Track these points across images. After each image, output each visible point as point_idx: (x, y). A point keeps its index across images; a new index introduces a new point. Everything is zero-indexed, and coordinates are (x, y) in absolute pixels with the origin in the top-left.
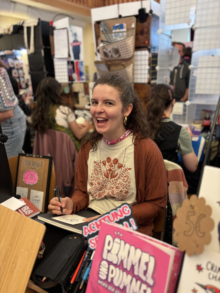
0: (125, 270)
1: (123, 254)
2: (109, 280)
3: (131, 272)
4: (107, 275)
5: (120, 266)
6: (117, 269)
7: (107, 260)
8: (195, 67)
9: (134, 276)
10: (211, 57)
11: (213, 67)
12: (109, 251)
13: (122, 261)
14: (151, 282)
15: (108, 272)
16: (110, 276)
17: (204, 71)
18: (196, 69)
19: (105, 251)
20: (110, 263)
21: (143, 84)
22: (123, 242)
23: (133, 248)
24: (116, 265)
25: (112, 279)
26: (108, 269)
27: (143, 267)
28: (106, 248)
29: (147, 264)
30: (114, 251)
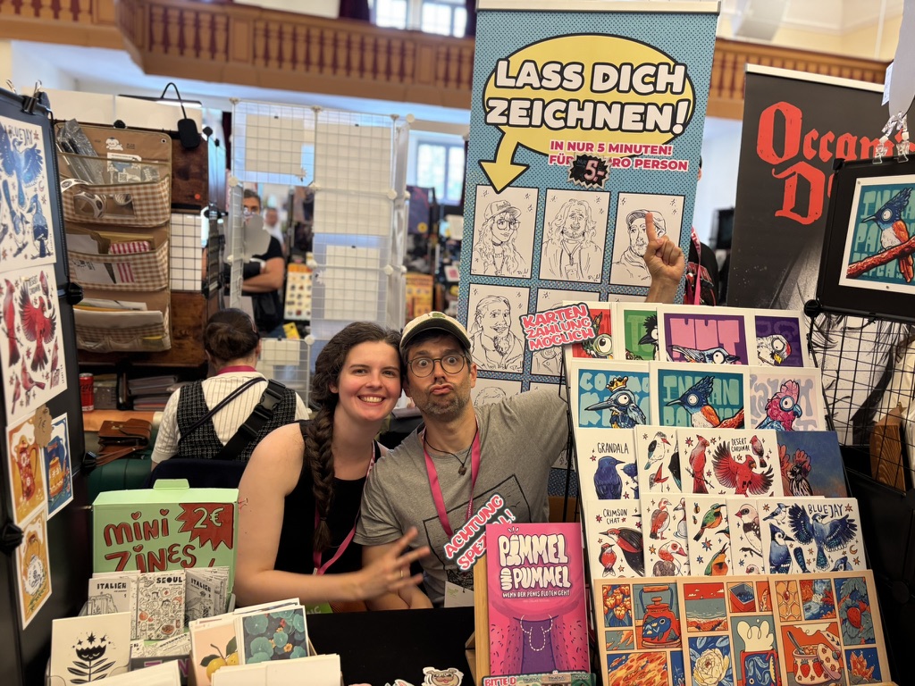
0: (533, 565)
1: (525, 549)
2: (517, 586)
3: (541, 563)
4: (513, 583)
5: (526, 564)
6: (523, 569)
7: (507, 566)
8: (321, 265)
9: (544, 565)
10: (349, 248)
11: (366, 270)
12: (507, 555)
13: (526, 558)
14: (565, 560)
15: (513, 578)
16: (517, 581)
17: (339, 274)
18: (324, 269)
19: (502, 556)
20: (511, 568)
21: (191, 293)
22: (521, 537)
23: (535, 537)
24: (520, 567)
25: (520, 583)
26: (512, 575)
27: (552, 550)
28: (503, 551)
29: (556, 546)
30: (514, 552)
